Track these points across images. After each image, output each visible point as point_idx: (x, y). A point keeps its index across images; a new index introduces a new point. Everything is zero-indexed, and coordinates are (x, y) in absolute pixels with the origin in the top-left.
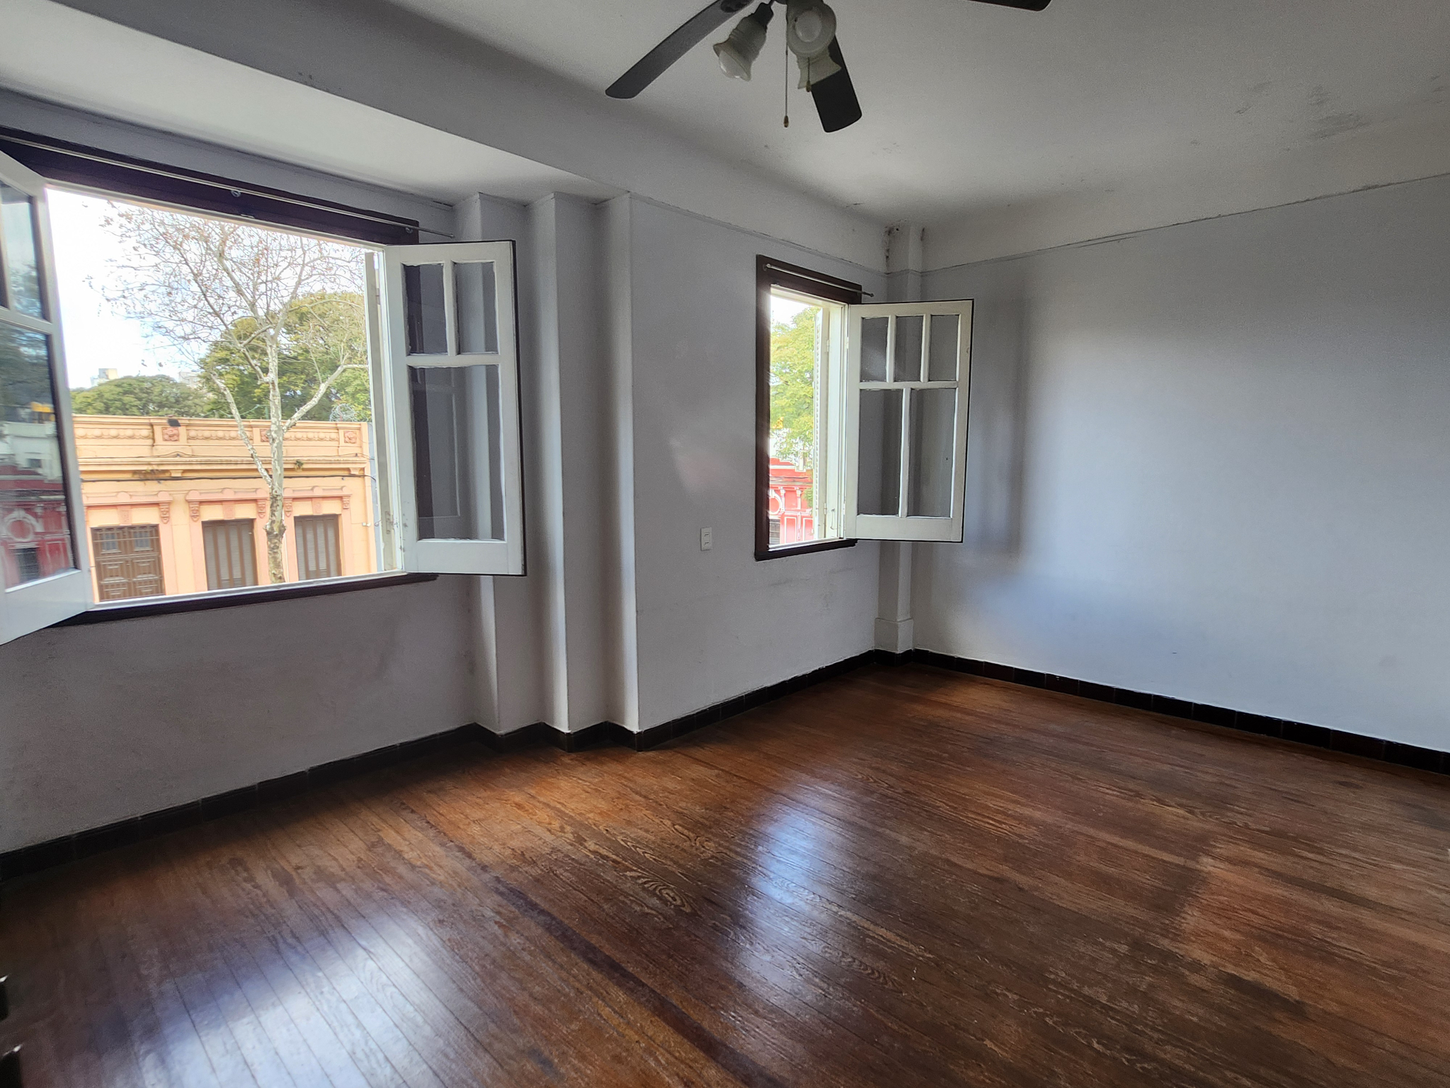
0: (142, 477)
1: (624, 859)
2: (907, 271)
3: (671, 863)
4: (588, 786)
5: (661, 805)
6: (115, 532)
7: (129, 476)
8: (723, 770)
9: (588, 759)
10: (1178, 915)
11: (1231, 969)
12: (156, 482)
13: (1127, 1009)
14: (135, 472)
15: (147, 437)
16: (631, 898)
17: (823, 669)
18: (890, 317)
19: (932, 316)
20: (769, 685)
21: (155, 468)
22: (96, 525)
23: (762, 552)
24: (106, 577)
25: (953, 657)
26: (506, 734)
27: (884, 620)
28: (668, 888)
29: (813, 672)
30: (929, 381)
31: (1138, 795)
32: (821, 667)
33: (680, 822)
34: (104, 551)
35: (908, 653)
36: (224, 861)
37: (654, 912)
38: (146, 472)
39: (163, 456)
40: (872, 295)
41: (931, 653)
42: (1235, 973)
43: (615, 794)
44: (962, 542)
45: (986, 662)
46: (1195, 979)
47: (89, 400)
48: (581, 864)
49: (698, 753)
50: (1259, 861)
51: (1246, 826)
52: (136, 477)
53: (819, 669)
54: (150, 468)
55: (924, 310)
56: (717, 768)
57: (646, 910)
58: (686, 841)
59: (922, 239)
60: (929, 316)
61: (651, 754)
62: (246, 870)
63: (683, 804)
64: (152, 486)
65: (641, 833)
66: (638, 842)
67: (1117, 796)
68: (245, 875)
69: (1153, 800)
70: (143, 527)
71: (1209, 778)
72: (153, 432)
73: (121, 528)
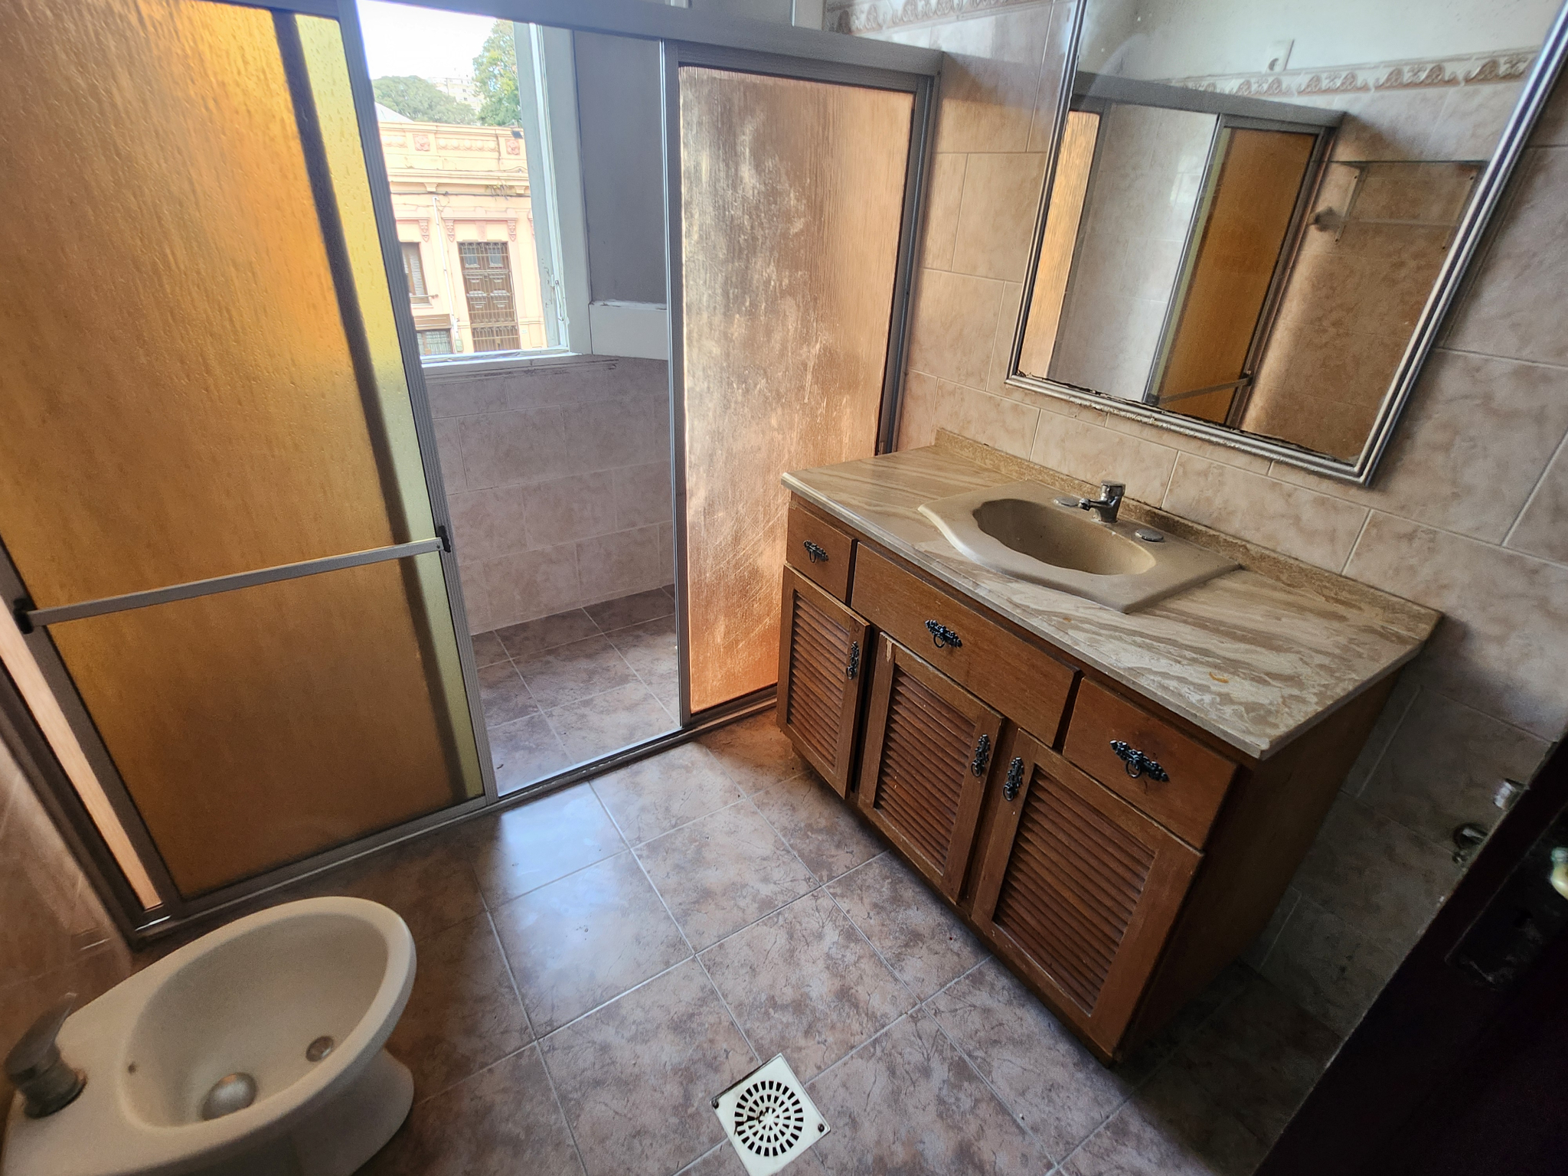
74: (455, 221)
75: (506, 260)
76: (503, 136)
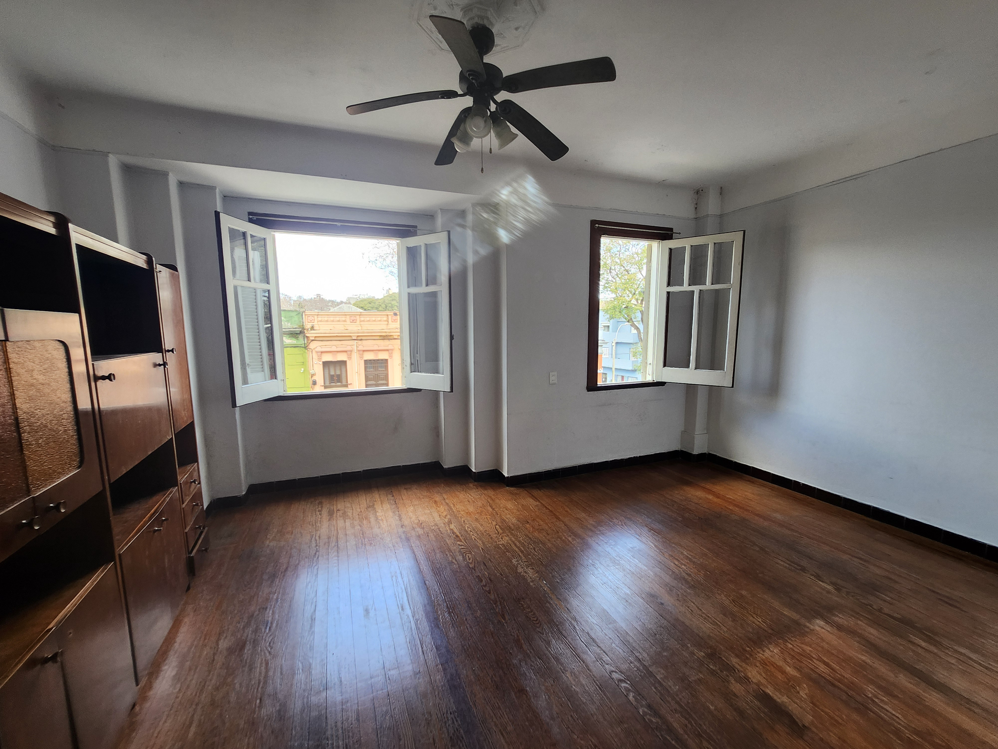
0: (383, 338)
1: (462, 535)
2: (707, 216)
3: (481, 542)
4: (471, 499)
5: (498, 514)
6: (372, 362)
7: (378, 338)
8: (541, 503)
9: (481, 486)
10: (760, 648)
11: (769, 691)
12: (388, 340)
13: (670, 687)
14: (380, 336)
15: (385, 321)
16: (451, 554)
17: (637, 457)
18: (687, 246)
19: (715, 243)
20: (595, 462)
21: (388, 334)
22: (366, 359)
23: (592, 385)
24: (368, 381)
25: (732, 461)
26: (448, 468)
27: (687, 432)
28: (471, 553)
29: (629, 458)
30: (712, 284)
31: (803, 569)
32: (635, 456)
33: (500, 524)
34: (368, 370)
35: (702, 456)
36: (317, 502)
37: (456, 563)
38: (384, 336)
39: (392, 329)
40: (680, 233)
41: (718, 457)
42: (771, 693)
43: (481, 505)
44: (733, 387)
45: (753, 467)
46: (736, 687)
47: (380, 304)
48: (442, 533)
49: (536, 493)
50: (867, 634)
51: (880, 610)
52: (381, 338)
53: (634, 457)
54: (386, 334)
55: (709, 241)
56: (539, 501)
57: (454, 561)
58: (496, 534)
59: (721, 194)
60: (713, 244)
61: (512, 489)
62: (322, 507)
63: (508, 516)
64: (387, 342)
65: (479, 526)
66: (474, 530)
67: (786, 567)
68: (320, 509)
69: (813, 575)
70: (382, 360)
71: (878, 571)
72: (388, 318)
73: (374, 360)
74: (364, 351)
75: (386, 367)
76: (390, 315)
